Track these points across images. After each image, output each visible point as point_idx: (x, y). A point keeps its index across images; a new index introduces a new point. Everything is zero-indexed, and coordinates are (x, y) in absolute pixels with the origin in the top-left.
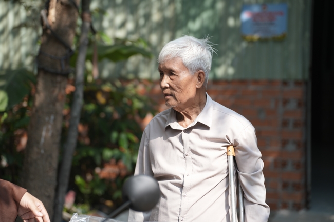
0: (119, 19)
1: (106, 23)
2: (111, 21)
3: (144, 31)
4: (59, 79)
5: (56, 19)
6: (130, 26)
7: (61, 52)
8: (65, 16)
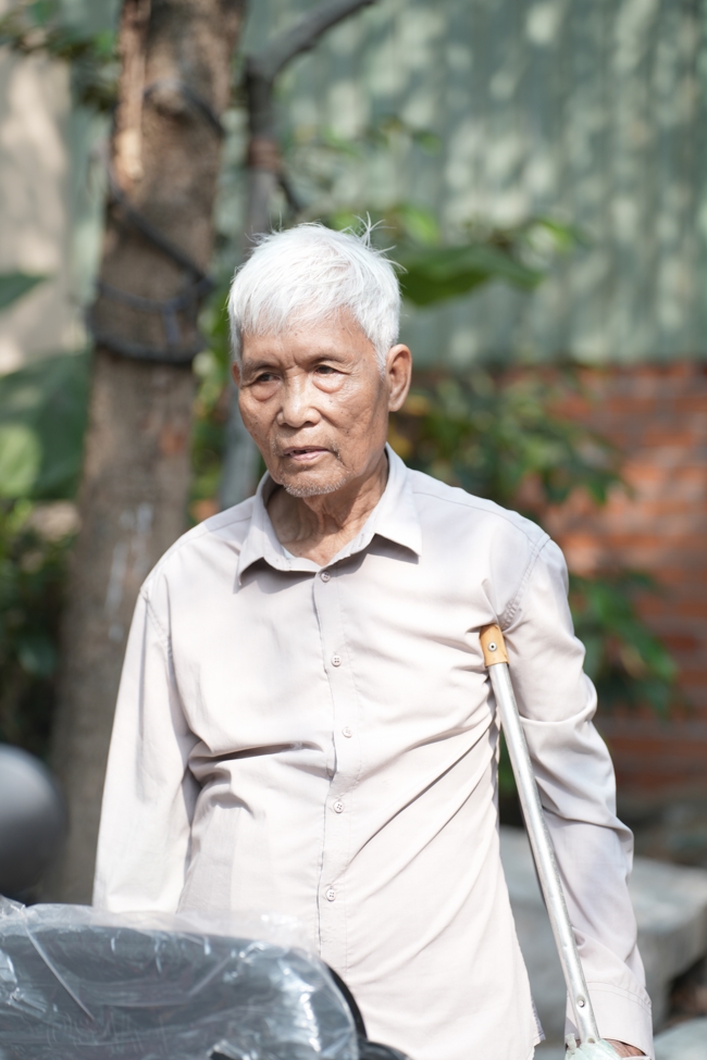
0: (501, 156)
1: (458, 174)
2: (478, 164)
3: (591, 190)
4: (161, 378)
5: (146, 167)
6: (541, 175)
7: (164, 284)
8: (176, 157)
